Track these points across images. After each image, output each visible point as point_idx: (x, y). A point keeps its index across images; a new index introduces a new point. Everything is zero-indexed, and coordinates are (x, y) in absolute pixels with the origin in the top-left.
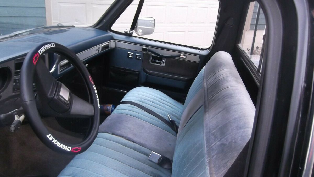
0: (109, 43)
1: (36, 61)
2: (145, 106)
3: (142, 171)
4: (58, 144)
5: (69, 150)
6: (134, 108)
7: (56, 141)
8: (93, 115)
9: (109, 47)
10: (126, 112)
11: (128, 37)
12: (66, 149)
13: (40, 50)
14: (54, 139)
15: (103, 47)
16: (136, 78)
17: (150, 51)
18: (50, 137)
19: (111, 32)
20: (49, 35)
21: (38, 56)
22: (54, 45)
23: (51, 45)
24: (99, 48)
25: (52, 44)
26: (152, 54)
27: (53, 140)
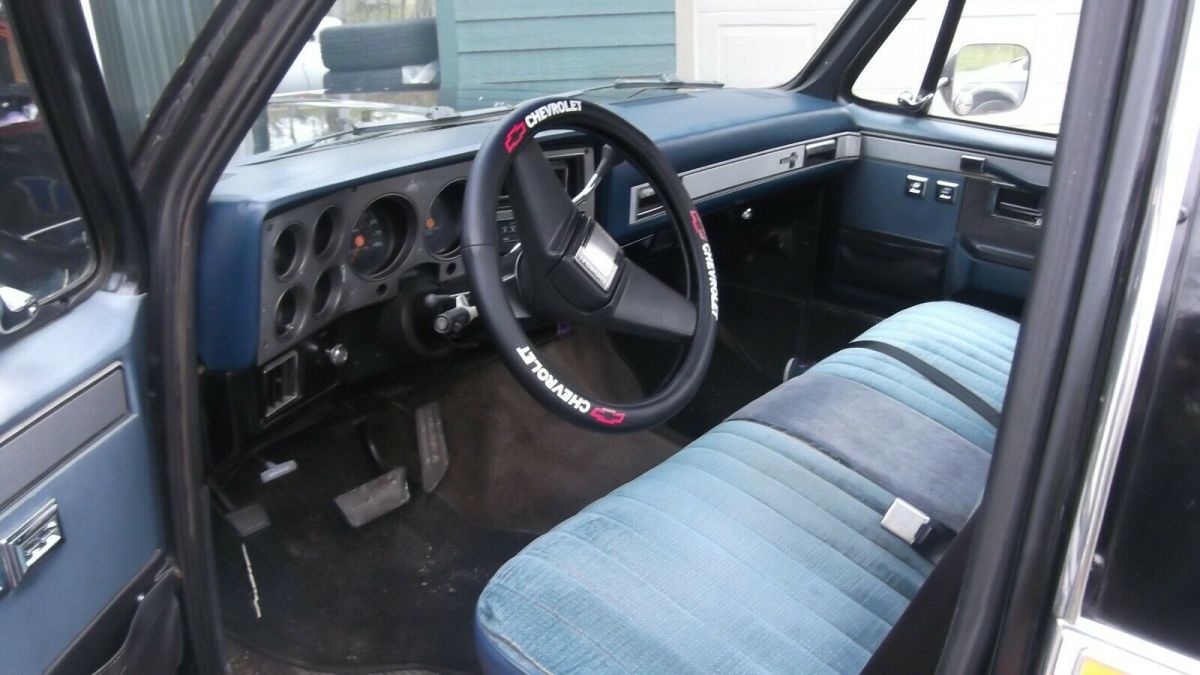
0: (836, 139)
1: (515, 144)
2: (930, 363)
3: (845, 554)
4: (550, 382)
5: (583, 411)
6: (887, 362)
7: (545, 370)
8: (691, 334)
9: (838, 154)
10: (852, 371)
11: (912, 119)
12: (574, 404)
13: (532, 116)
14: (539, 365)
15: (809, 153)
16: (934, 271)
17: (989, 168)
18: (527, 354)
19: (850, 102)
20: (626, 107)
21: (521, 130)
22: (577, 106)
23: (569, 106)
24: (793, 154)
25: (571, 102)
26: (996, 180)
27: (533, 365)
